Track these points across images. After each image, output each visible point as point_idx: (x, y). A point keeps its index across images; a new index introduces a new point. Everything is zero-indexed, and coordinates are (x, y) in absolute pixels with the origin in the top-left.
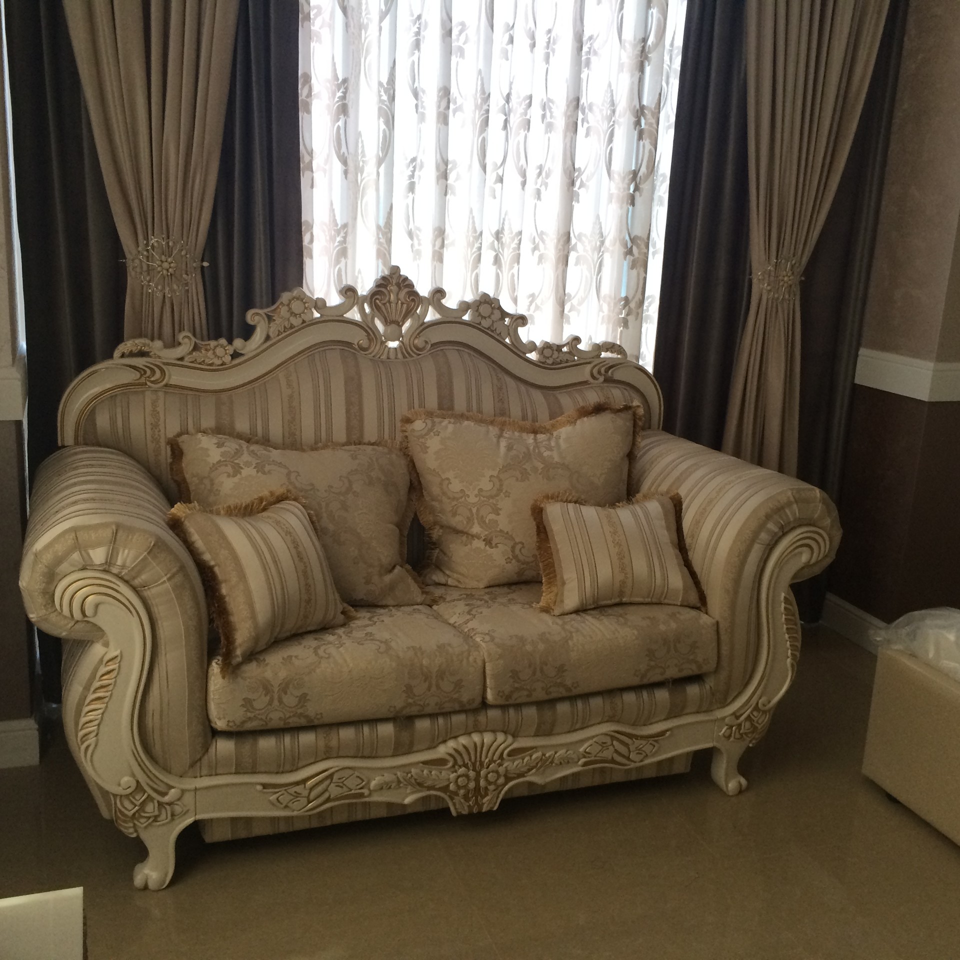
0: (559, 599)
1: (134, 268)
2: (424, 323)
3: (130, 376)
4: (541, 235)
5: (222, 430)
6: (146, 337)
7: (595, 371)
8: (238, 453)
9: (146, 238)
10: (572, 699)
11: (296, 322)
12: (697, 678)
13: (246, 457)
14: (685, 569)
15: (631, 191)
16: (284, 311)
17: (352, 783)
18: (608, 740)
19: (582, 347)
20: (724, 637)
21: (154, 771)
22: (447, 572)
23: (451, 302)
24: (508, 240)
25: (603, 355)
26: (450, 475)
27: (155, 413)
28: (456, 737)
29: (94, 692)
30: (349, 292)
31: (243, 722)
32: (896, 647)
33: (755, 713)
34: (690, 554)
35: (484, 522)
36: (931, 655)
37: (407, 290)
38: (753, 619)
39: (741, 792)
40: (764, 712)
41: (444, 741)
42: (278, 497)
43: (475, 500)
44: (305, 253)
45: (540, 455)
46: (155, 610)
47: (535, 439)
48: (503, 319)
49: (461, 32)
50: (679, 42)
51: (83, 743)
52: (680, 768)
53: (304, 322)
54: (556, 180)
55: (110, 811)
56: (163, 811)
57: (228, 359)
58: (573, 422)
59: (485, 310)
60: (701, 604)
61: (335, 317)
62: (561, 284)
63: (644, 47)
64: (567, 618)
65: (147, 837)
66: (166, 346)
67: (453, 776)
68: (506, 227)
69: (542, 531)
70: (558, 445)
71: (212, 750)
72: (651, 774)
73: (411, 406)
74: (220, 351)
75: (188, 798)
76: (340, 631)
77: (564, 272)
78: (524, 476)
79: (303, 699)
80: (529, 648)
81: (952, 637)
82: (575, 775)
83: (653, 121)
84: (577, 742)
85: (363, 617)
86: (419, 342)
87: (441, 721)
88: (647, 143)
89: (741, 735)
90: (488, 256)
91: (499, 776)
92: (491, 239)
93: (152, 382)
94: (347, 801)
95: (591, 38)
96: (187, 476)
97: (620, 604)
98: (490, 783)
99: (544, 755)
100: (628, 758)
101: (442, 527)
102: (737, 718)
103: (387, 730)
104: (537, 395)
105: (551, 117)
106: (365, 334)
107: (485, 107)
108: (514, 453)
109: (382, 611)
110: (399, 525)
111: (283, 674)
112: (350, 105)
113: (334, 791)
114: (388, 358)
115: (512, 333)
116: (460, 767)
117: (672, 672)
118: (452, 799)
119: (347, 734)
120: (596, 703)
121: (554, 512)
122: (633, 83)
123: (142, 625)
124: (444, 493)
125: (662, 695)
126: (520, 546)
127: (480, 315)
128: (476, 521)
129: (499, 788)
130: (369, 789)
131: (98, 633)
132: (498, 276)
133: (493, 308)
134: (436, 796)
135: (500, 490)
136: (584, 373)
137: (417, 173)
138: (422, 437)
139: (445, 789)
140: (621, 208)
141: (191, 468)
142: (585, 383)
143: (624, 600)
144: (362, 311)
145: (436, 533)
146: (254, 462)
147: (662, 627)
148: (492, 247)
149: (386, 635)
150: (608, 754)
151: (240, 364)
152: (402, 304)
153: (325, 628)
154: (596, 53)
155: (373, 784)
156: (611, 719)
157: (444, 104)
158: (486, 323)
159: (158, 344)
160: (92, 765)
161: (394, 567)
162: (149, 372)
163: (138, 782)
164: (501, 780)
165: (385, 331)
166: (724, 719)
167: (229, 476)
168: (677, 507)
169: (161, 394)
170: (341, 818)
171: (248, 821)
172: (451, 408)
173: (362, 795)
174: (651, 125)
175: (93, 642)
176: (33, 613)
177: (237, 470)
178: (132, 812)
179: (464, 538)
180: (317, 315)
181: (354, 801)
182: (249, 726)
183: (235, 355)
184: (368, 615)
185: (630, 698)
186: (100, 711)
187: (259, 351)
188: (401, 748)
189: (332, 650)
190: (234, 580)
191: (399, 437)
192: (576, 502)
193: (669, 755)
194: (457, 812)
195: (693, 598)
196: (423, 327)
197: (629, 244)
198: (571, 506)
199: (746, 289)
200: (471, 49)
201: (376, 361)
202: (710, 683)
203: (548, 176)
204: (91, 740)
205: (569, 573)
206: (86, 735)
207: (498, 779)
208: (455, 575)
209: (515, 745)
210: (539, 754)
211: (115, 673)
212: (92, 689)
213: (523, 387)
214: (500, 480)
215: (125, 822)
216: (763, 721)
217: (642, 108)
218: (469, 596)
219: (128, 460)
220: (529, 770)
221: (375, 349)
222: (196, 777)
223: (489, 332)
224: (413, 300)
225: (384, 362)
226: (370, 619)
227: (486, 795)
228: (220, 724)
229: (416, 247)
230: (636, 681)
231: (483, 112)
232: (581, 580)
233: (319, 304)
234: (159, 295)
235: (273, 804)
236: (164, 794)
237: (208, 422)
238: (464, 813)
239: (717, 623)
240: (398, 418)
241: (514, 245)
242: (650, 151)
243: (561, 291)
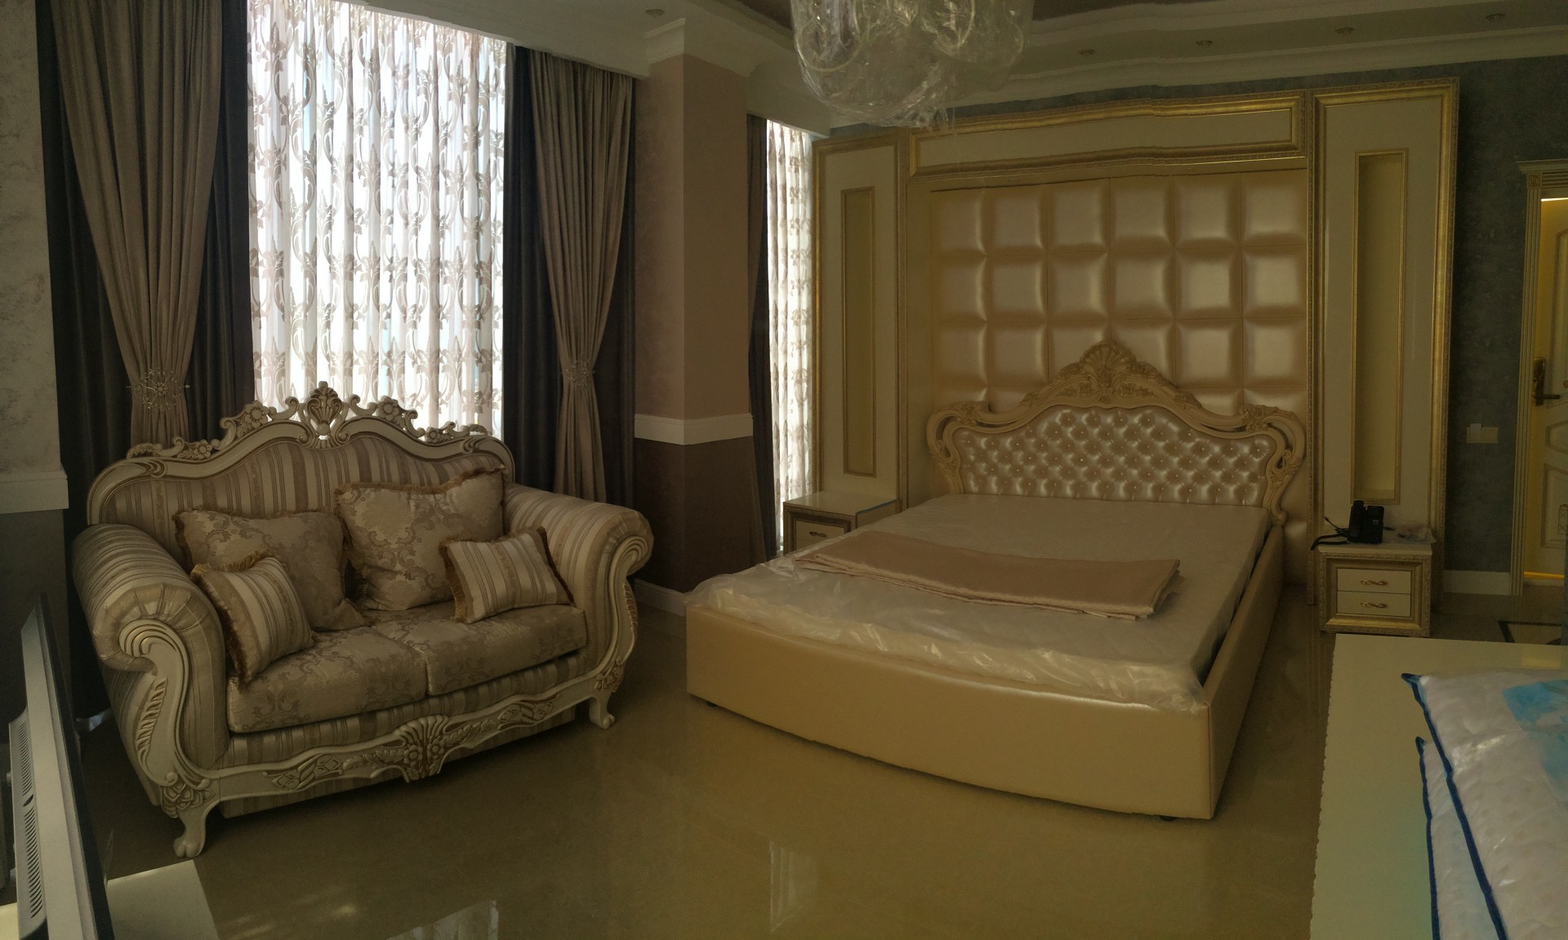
0: (469, 610)
1: (137, 392)
2: (345, 422)
3: (138, 471)
4: (418, 352)
5: (209, 507)
6: (146, 442)
7: (466, 445)
8: (226, 523)
9: (147, 371)
10: (488, 683)
11: (256, 425)
12: (574, 653)
13: (232, 527)
14: (556, 579)
15: (478, 319)
16: (247, 418)
17: (330, 766)
18: (517, 708)
19: (456, 429)
20: (589, 621)
21: (190, 766)
22: (378, 600)
23: (363, 405)
24: (396, 358)
25: (472, 433)
26: (376, 529)
27: (160, 497)
28: (405, 723)
29: (148, 710)
30: (292, 401)
31: (254, 725)
32: (697, 606)
33: (615, 669)
34: (557, 567)
35: (404, 562)
36: (720, 606)
37: (333, 398)
38: (607, 605)
39: (611, 725)
40: (620, 666)
41: (398, 727)
42: (261, 556)
43: (396, 546)
44: (255, 375)
45: (440, 509)
46: (190, 645)
47: (435, 498)
48: (400, 414)
49: (359, 216)
50: (500, 218)
51: (139, 749)
52: (567, 719)
53: (261, 425)
54: (426, 315)
55: (158, 799)
56: (197, 796)
57: (208, 454)
58: (459, 483)
59: (388, 408)
60: (570, 600)
61: (283, 421)
62: (435, 385)
63: (478, 223)
64: (479, 624)
65: (185, 818)
66: (165, 447)
67: (406, 752)
68: (394, 349)
69: (449, 564)
70: (451, 500)
71: (231, 749)
72: (547, 727)
73: (340, 482)
74: (202, 449)
75: (215, 785)
76: (313, 652)
77: (437, 378)
78: (432, 527)
79: (296, 705)
80: (456, 649)
81: (731, 592)
82: (495, 738)
83: (488, 272)
84: (496, 712)
85: (325, 641)
86: (342, 435)
87: (395, 711)
88: (485, 286)
89: (607, 685)
90: (383, 370)
91: (440, 748)
92: (384, 358)
93: (154, 474)
94: (325, 780)
95: (443, 217)
96: (189, 543)
97: (513, 609)
98: (434, 754)
99: (471, 726)
100: (532, 719)
101: (371, 567)
102: (604, 674)
103: (353, 723)
104: (429, 466)
105: (421, 271)
106: (304, 431)
107: (377, 267)
108: (421, 510)
109: (336, 634)
110: (340, 569)
111: (281, 687)
112: (285, 270)
113: (318, 773)
114: (321, 448)
115: (407, 424)
116: (411, 745)
117: (558, 652)
118: (406, 769)
119: (325, 728)
120: (506, 682)
121: (457, 549)
122: (473, 247)
123: (182, 656)
124: (373, 543)
125: (552, 668)
126: (431, 577)
127: (385, 412)
128: (397, 561)
129: (440, 757)
130: (342, 769)
131: (149, 665)
132: (390, 383)
133: (394, 407)
134: (394, 769)
135: (414, 538)
136: (460, 448)
137: (331, 315)
138: (351, 504)
139: (401, 763)
140: (472, 331)
141: (192, 538)
142: (460, 454)
143: (516, 606)
144: (301, 415)
145: (365, 572)
146: (239, 529)
147: (548, 621)
148: (385, 363)
149: (347, 653)
150: (519, 718)
151: (217, 457)
152: (330, 408)
153: (302, 651)
154: (447, 227)
155: (345, 765)
156: (517, 693)
157: (350, 266)
158: (389, 418)
159: (159, 446)
160: (146, 764)
161: (341, 602)
162: (152, 467)
163: (179, 776)
164: (442, 750)
165: (318, 428)
166: (595, 677)
167: (221, 541)
168: (542, 536)
169: (162, 483)
170: (321, 793)
171: (256, 799)
172: (370, 480)
173: (337, 774)
174: (486, 274)
175: (144, 672)
176: (103, 654)
177: (226, 536)
178: (175, 799)
179: (389, 575)
180: (270, 419)
181: (330, 779)
182: (258, 728)
183: (214, 451)
184: (328, 638)
185: (529, 675)
186: (152, 724)
187: (231, 446)
188: (366, 735)
189: (312, 667)
190: (242, 618)
191: (333, 505)
192: (471, 540)
193: (560, 710)
194: (410, 779)
195: (565, 598)
196: (345, 424)
197: (479, 355)
198: (468, 543)
199: (559, 382)
200: (365, 229)
201: (312, 450)
202: (583, 654)
203: (421, 311)
204: (146, 747)
205: (475, 592)
206: (142, 743)
207: (439, 750)
208: (383, 602)
209: (450, 723)
210: (468, 726)
211: (163, 695)
212: (146, 708)
213: (418, 462)
214: (413, 531)
215: (170, 807)
216: (620, 672)
217: (480, 262)
218: (397, 617)
219: (138, 532)
220: (462, 739)
221: (312, 441)
222: (219, 769)
223: (392, 424)
224: (337, 405)
225: (319, 451)
226: (330, 641)
227: (432, 763)
228: (237, 728)
229: (332, 366)
230: (533, 663)
231: (376, 270)
232: (484, 596)
233: (272, 412)
234: (156, 410)
235: (274, 786)
236: (197, 784)
237: (198, 501)
238: (414, 779)
239: (584, 612)
240: (332, 491)
241: (400, 361)
242: (488, 292)
243: (436, 391)
